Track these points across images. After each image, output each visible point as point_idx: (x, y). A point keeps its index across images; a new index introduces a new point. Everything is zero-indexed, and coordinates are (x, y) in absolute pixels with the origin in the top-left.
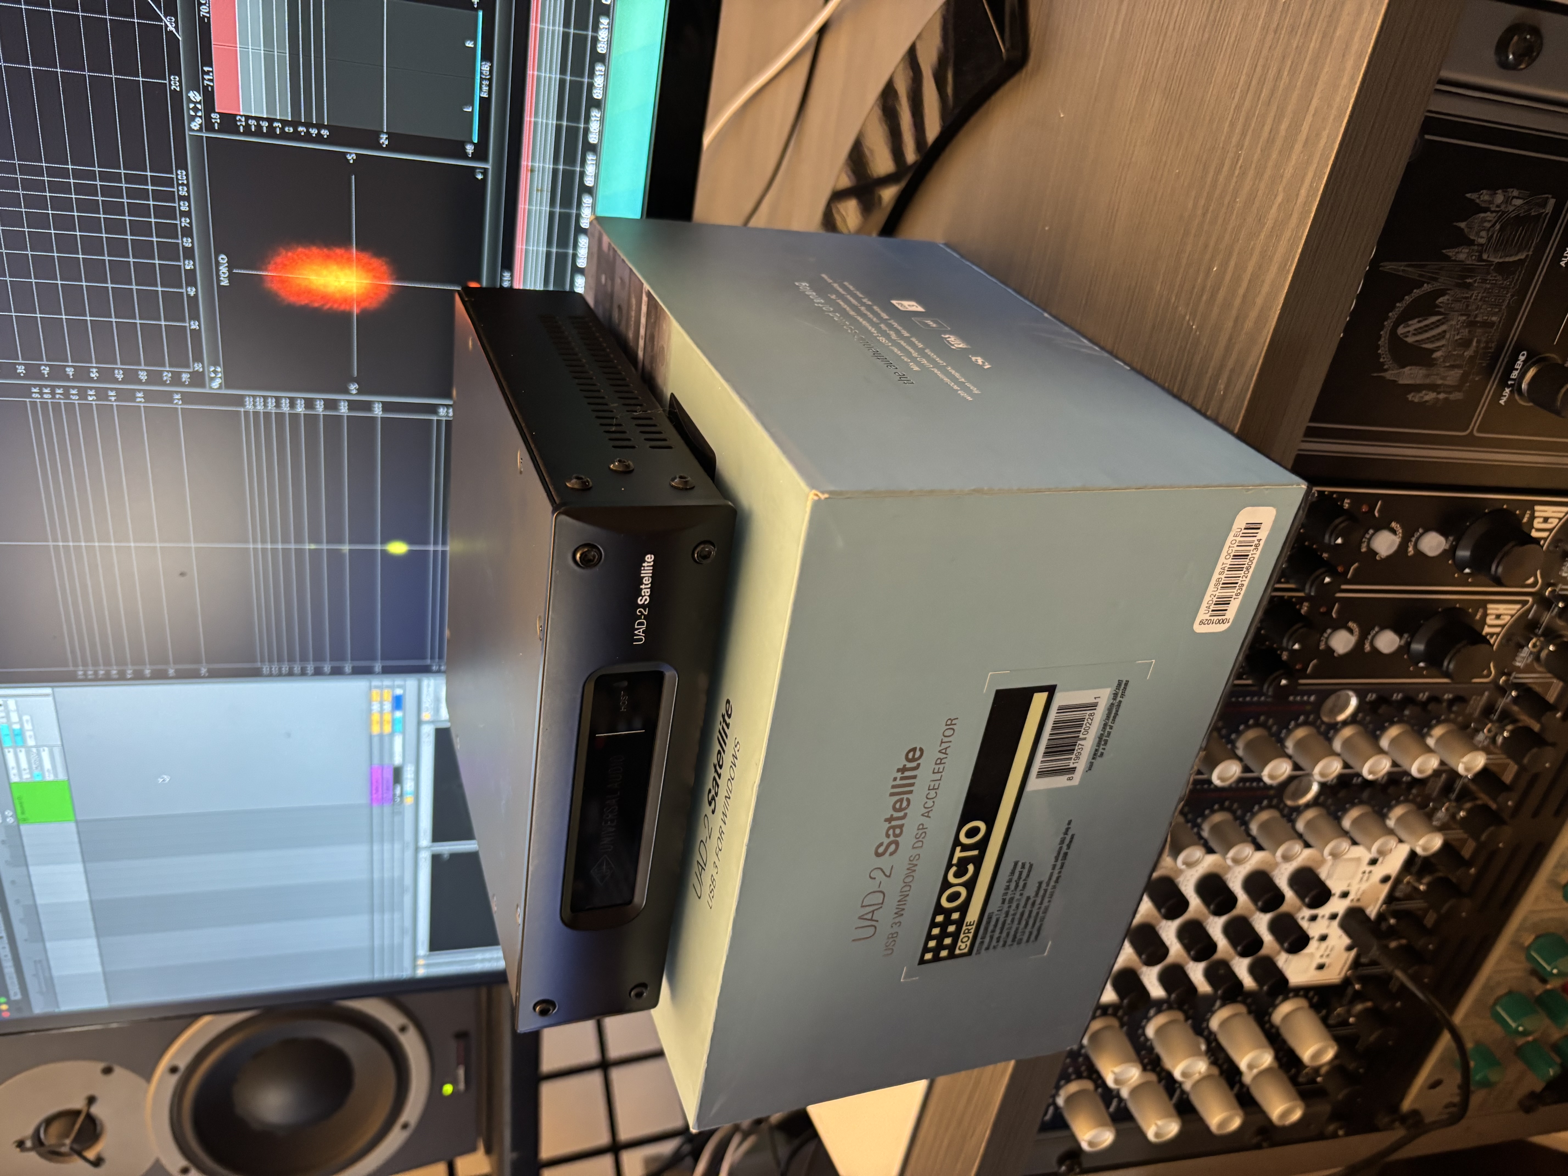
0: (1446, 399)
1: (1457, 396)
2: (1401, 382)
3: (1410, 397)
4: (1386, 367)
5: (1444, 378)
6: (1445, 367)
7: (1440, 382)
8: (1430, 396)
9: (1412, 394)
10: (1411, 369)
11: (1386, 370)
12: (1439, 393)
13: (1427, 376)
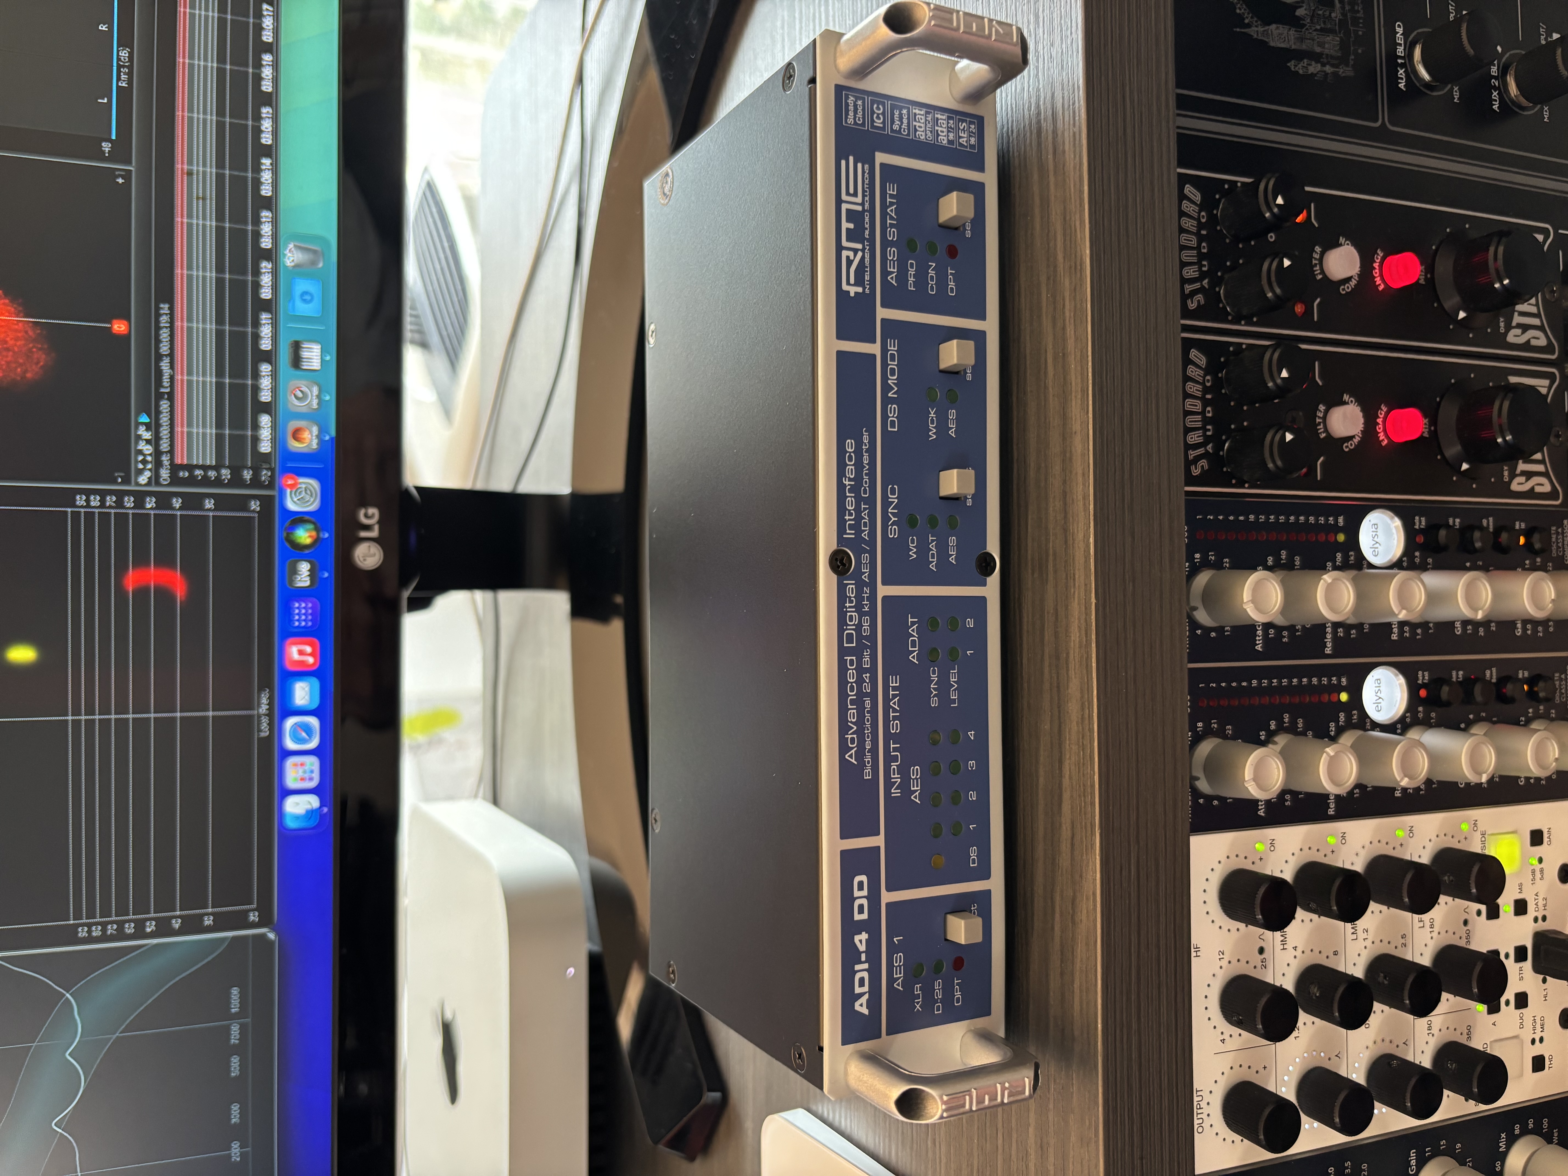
0: (1335, 74)
1: (1345, 71)
2: (1272, 44)
3: (1291, 64)
4: (1246, 21)
5: (1321, 44)
6: (1316, 30)
7: (1318, 50)
8: (1314, 68)
9: (1293, 62)
10: (1278, 28)
11: (1249, 26)
12: (1323, 65)
13: (1301, 39)
